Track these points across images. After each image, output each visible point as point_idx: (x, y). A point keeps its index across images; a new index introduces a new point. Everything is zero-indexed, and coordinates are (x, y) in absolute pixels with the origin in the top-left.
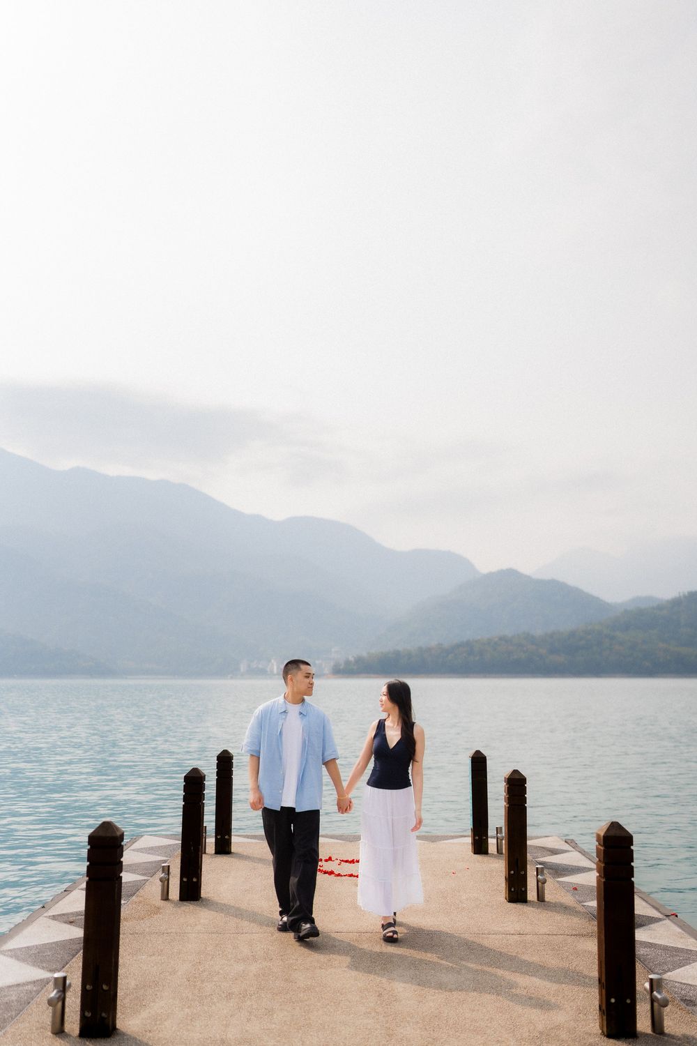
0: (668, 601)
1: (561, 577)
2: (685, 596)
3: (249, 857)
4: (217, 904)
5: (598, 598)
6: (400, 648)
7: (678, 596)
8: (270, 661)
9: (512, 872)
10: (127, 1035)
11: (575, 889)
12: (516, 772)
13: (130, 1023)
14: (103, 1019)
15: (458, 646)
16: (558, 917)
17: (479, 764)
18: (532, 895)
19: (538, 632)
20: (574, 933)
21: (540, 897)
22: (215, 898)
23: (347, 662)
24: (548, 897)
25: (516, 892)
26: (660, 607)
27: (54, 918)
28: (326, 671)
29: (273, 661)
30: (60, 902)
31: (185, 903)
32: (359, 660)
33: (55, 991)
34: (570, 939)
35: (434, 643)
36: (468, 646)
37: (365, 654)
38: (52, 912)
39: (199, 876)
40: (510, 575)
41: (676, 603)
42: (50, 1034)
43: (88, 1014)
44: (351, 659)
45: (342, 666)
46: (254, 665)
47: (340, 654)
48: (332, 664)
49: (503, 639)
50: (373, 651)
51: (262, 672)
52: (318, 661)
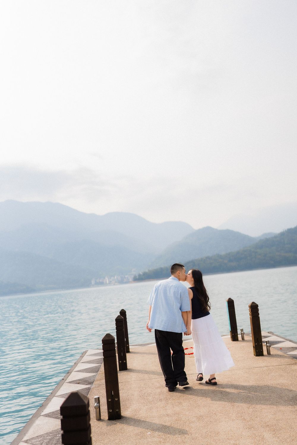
0: (279, 234)
1: (231, 228)
2: (286, 231)
3: (138, 353)
4: (135, 370)
5: (248, 236)
6: (162, 266)
7: (282, 231)
8: (105, 278)
9: (256, 344)
10: (127, 417)
11: (281, 349)
12: (253, 303)
13: (126, 413)
14: (117, 412)
16: (279, 359)
17: (231, 304)
18: (265, 352)
19: (223, 253)
20: (288, 364)
21: (269, 353)
22: (134, 368)
23: (140, 275)
24: (271, 353)
25: (259, 352)
26: (276, 237)
27: (70, 382)
28: (131, 280)
29: (106, 278)
30: (69, 377)
31: (122, 371)
32: (145, 274)
33: (96, 403)
34: (288, 366)
37: (147, 271)
38: (68, 380)
39: (126, 360)
40: (208, 229)
41: (282, 234)
42: (95, 420)
43: (111, 411)
44: (141, 273)
45: (137, 277)
46: (98, 281)
47: (136, 272)
48: (133, 276)
49: (208, 258)
50: (150, 269)
51: (102, 284)
52: (126, 276)
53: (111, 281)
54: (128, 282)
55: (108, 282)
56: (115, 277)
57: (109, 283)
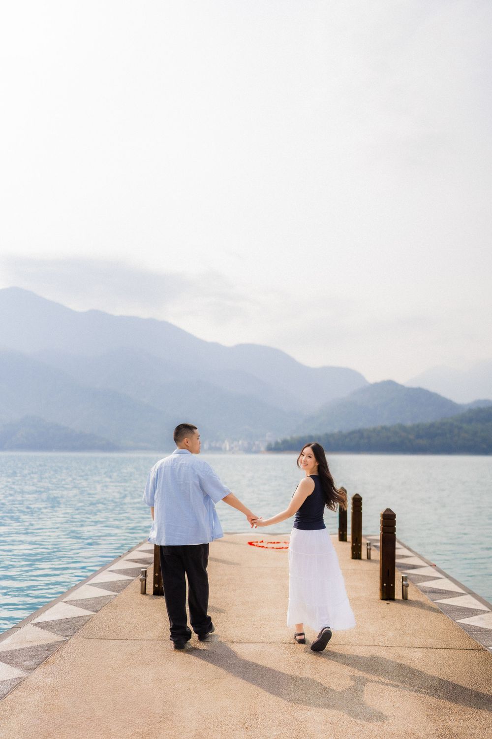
6: (312, 433)
8: (223, 441)
9: (354, 544)
15: (353, 432)
19: (409, 424)
23: (277, 443)
28: (263, 449)
32: (285, 442)
35: (336, 431)
36: (360, 433)
37: (288, 438)
40: (390, 385)
43: (157, 586)
44: (279, 441)
45: (273, 446)
46: (213, 444)
47: (272, 437)
48: (266, 444)
49: (384, 428)
50: (295, 435)
51: (218, 450)
52: (257, 443)
53: (232, 448)
54: (257, 452)
55: (228, 448)
56: (240, 442)
57: (230, 450)
